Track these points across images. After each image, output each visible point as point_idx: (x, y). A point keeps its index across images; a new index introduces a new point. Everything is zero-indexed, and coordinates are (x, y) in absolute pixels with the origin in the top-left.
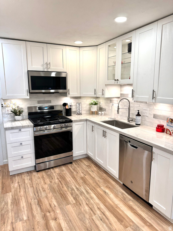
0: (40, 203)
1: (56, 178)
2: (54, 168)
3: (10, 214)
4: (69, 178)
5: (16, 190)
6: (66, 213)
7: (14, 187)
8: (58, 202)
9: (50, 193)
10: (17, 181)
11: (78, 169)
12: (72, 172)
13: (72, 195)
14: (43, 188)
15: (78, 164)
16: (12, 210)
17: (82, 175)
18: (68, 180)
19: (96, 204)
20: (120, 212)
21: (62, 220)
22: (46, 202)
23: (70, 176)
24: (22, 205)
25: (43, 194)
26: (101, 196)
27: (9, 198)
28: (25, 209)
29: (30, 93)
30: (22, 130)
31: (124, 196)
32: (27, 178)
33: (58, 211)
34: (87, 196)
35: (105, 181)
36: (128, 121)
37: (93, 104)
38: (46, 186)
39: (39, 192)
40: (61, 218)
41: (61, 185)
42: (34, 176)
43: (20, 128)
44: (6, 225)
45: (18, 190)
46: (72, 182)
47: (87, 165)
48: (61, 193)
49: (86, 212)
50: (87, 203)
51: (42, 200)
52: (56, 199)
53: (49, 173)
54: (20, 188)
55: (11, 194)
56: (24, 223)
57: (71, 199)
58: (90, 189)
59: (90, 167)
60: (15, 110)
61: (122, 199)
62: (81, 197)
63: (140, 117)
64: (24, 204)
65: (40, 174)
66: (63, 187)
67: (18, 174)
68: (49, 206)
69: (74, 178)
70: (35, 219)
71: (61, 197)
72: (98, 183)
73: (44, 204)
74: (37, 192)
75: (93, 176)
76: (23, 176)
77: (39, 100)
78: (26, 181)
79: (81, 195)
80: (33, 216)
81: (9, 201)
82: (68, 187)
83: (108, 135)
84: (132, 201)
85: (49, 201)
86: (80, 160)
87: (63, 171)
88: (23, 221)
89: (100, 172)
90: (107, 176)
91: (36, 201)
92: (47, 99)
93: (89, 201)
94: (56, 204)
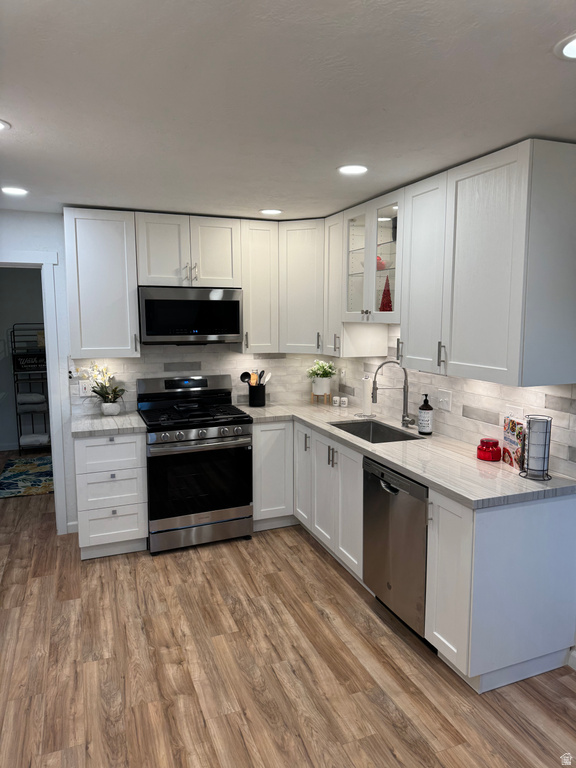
0: (147, 626)
1: (199, 572)
2: (199, 550)
3: (73, 644)
4: (233, 574)
5: (92, 595)
6: (209, 652)
7: (87, 587)
8: (192, 627)
9: (176, 606)
10: (97, 575)
11: (264, 553)
12: (245, 561)
13: (232, 613)
14: (161, 595)
15: (267, 542)
16: (77, 637)
17: (271, 569)
18: (230, 579)
19: (289, 638)
20: (348, 660)
21: (197, 665)
22: (163, 626)
23: (237, 569)
24: (102, 628)
25: (160, 607)
26: (310, 621)
27: (74, 610)
28: (110, 636)
29: (144, 343)
30: (118, 440)
31: (371, 624)
32: (123, 570)
33: (190, 647)
34: (273, 618)
35: (331, 586)
36: (403, 425)
37: (317, 375)
38: (169, 591)
39: (150, 602)
40: (195, 661)
41: (208, 591)
42: (143, 565)
43: (111, 435)
44: (59, 665)
45: (98, 595)
46: (239, 585)
47: (290, 545)
48: (205, 609)
49: (260, 653)
50: (268, 634)
51: (154, 619)
52: (189, 620)
53: (183, 560)
54: (103, 591)
55: (78, 601)
56: (103, 664)
57: (228, 622)
58: (284, 603)
59: (299, 551)
60: (103, 387)
61: (363, 632)
62: (255, 620)
63: (430, 412)
64: (110, 627)
65: (158, 561)
66: (212, 595)
67: (103, 559)
68: (170, 635)
69: (247, 575)
70: (130, 658)
71: (204, 617)
72: (310, 591)
73: (156, 630)
74: (143, 601)
75: (301, 573)
76: (114, 564)
77: (168, 361)
78: (121, 577)
79: (256, 615)
80: (127, 653)
81: (74, 618)
82: (227, 595)
83: (340, 459)
84: (389, 638)
85: (170, 624)
86: (274, 531)
87: (221, 557)
88: (101, 662)
89: (322, 565)
90: (338, 575)
91: (139, 620)
92: (189, 359)
93: (274, 629)
94: (187, 631)
